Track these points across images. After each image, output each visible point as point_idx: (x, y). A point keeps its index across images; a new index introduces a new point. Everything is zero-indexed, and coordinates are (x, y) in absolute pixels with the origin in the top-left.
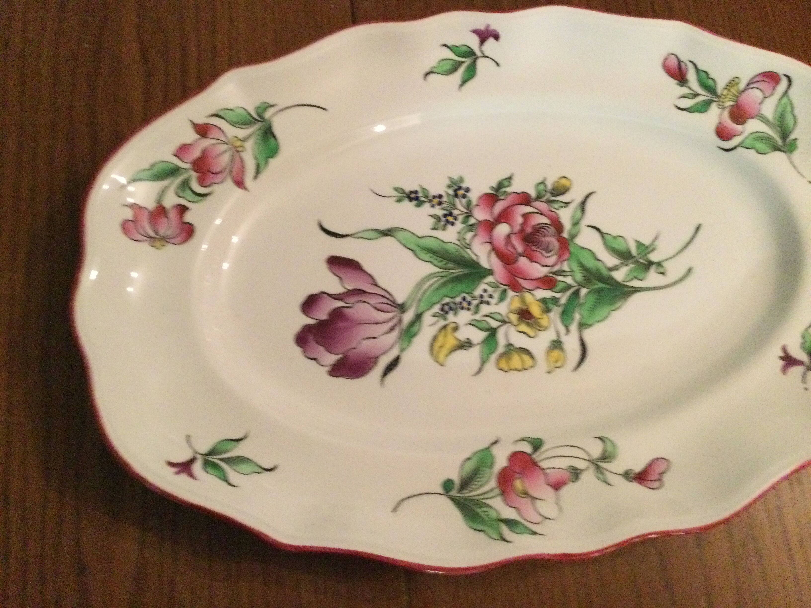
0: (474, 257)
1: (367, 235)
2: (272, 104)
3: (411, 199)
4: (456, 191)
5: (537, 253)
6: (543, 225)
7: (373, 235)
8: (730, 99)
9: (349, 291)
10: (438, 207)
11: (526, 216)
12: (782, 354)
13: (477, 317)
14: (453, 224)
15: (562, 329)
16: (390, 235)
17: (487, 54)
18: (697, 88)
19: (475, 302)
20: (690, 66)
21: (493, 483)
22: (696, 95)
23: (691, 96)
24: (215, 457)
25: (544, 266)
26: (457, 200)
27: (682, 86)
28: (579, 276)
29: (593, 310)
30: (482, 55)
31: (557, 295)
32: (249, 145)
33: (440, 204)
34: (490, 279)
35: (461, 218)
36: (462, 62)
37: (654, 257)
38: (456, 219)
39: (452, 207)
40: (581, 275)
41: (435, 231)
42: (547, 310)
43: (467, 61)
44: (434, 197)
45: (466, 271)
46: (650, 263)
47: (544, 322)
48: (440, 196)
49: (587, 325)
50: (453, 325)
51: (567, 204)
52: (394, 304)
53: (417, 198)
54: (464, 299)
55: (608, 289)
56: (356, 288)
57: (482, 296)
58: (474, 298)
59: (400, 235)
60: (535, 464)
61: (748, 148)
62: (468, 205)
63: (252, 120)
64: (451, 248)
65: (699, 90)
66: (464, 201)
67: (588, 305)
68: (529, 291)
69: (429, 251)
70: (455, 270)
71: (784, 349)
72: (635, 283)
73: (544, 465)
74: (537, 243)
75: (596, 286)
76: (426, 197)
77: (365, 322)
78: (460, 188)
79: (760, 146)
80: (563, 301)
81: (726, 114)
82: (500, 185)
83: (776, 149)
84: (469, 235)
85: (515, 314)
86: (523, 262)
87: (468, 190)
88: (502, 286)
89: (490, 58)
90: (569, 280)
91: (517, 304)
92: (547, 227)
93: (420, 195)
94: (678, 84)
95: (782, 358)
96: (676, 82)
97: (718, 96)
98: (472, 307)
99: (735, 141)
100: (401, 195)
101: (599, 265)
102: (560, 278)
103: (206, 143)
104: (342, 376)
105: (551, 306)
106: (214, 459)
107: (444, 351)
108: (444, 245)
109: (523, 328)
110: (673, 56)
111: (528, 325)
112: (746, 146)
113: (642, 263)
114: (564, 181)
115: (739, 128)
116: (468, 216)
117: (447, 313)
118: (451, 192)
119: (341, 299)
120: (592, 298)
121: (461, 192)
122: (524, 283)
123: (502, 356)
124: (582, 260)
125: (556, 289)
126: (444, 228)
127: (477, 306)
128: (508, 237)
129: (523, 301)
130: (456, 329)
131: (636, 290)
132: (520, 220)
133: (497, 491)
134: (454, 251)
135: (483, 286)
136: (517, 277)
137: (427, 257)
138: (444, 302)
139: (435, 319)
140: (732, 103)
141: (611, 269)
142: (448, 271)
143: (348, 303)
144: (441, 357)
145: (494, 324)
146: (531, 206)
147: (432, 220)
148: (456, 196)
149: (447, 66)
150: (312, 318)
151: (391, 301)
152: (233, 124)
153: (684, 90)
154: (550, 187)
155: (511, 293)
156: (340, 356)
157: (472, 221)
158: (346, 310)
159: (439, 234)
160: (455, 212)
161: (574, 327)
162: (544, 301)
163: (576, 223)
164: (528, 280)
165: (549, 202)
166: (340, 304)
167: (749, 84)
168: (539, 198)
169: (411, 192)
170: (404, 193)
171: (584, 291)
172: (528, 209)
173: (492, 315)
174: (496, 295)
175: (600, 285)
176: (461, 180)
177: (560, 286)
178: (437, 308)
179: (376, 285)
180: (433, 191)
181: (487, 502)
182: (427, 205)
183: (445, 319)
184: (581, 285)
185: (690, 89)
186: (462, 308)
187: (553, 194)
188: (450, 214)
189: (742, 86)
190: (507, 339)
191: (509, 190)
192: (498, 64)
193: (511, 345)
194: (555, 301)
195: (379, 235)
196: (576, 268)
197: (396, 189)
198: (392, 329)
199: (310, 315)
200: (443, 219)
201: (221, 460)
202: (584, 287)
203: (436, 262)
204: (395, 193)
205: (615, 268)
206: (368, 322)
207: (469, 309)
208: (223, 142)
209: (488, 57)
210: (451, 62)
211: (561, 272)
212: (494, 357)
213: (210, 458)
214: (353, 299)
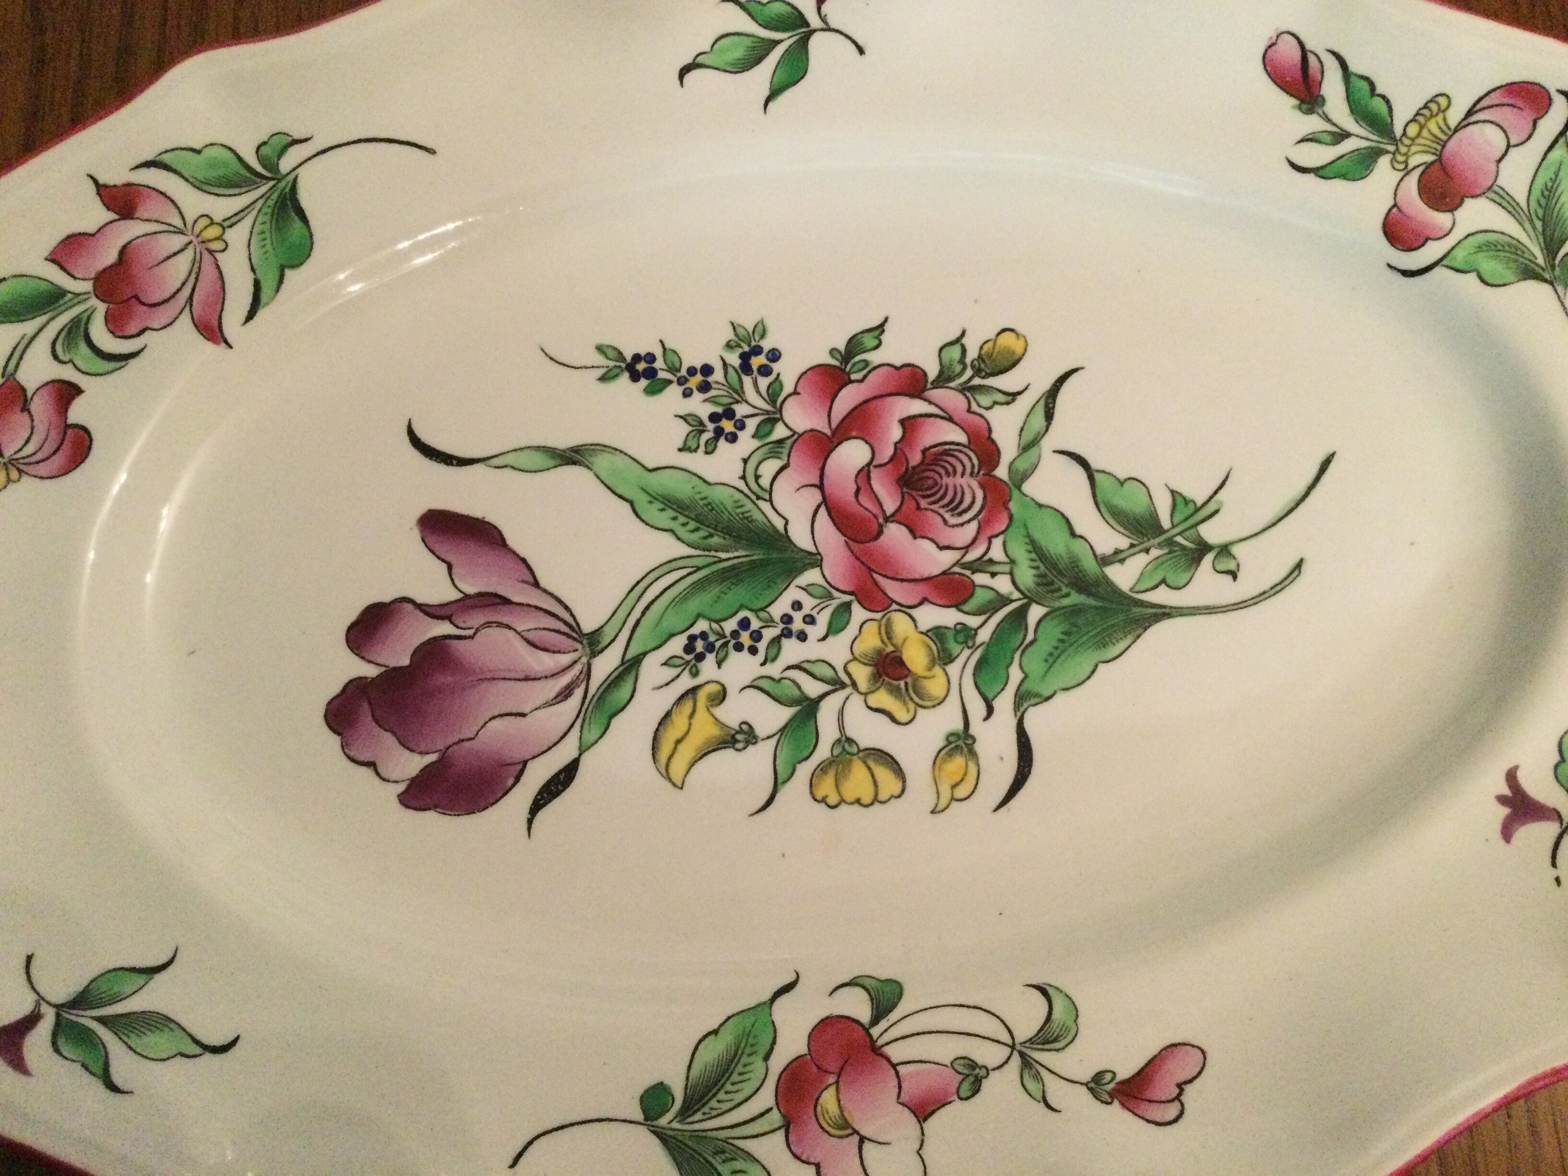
0: (779, 524)
1: (521, 460)
2: (297, 136)
3: (635, 377)
4: (745, 358)
5: (930, 513)
6: (952, 447)
7: (540, 460)
8: (1428, 149)
9: (467, 596)
10: (698, 397)
11: (909, 424)
12: (1506, 791)
13: (774, 670)
14: (733, 438)
15: (977, 708)
16: (574, 463)
17: (833, 24)
18: (1344, 118)
19: (769, 634)
20: (1331, 64)
21: (766, 1098)
22: (1341, 136)
23: (1328, 138)
24: (89, 1013)
25: (942, 548)
26: (747, 381)
27: (1310, 111)
28: (1027, 576)
29: (1053, 659)
30: (822, 25)
31: (973, 621)
32: (238, 236)
33: (705, 387)
34: (811, 576)
35: (752, 425)
36: (776, 43)
37: (1212, 533)
38: (741, 426)
39: (736, 396)
40: (1034, 572)
41: (686, 455)
42: (945, 658)
43: (787, 40)
44: (692, 371)
45: (758, 555)
46: (1203, 548)
47: (935, 686)
48: (707, 370)
49: (1037, 695)
50: (713, 688)
51: (1013, 396)
52: (573, 630)
53: (650, 373)
54: (745, 624)
55: (1095, 608)
56: (484, 589)
57: (787, 619)
58: (769, 622)
59: (602, 462)
60: (876, 1050)
61: (1458, 271)
62: (773, 394)
63: (244, 172)
64: (720, 495)
65: (1348, 123)
66: (764, 383)
67: (1044, 646)
68: (905, 609)
69: (669, 502)
70: (727, 551)
71: (1511, 777)
72: (1162, 596)
73: (896, 1052)
74: (934, 492)
75: (1066, 602)
76: (673, 369)
77: (502, 675)
78: (757, 351)
79: (1489, 266)
80: (984, 635)
81: (1412, 182)
82: (854, 346)
83: (1529, 273)
84: (769, 468)
85: (865, 664)
86: (895, 533)
87: (775, 355)
88: (836, 594)
89: (841, 33)
90: (1003, 585)
91: (871, 641)
92: (960, 451)
93: (659, 364)
94: (1300, 108)
95: (1502, 800)
96: (1294, 102)
97: (1394, 140)
98: (762, 646)
99: (1431, 252)
100: (612, 364)
101: (1078, 546)
102: (980, 579)
103: (132, 230)
104: (434, 807)
105: (955, 648)
106: (86, 1019)
107: (687, 752)
108: (706, 491)
109: (882, 698)
110: (1291, 37)
111: (895, 692)
112: (1456, 265)
113: (1183, 548)
114: (1007, 340)
115: (1443, 219)
116: (772, 419)
117: (700, 657)
118: (734, 359)
119: (449, 618)
120: (1053, 631)
121: (757, 361)
122: (893, 589)
123: (823, 768)
124: (1037, 535)
125: (970, 606)
126: (710, 451)
127: (776, 642)
128: (864, 474)
129: (888, 632)
130: (721, 696)
131: (1164, 613)
132: (896, 433)
133: (775, 1117)
134: (729, 505)
135: (793, 594)
136: (876, 573)
137: (664, 518)
138: (696, 630)
139: (672, 672)
140: (1430, 158)
141: (1105, 561)
142: (713, 553)
143: (462, 628)
144: (678, 768)
145: (812, 688)
146: (925, 400)
147: (684, 429)
148: (746, 368)
149: (737, 51)
150: (369, 662)
151: (566, 623)
152: (201, 185)
153: (1313, 123)
154: (972, 354)
155: (859, 613)
156: (432, 758)
157: (780, 432)
158: (455, 643)
159: (697, 462)
160: (741, 410)
161: (1004, 703)
162: (937, 633)
163: (1029, 445)
164: (902, 580)
165: (967, 389)
166: (444, 628)
167: (1470, 113)
168: (944, 378)
169: (637, 358)
170: (620, 356)
171: (1036, 612)
172: (917, 407)
173: (806, 666)
174: (823, 619)
175: (1075, 598)
176: (761, 329)
177: (980, 597)
178: (676, 646)
179: (536, 584)
180: (692, 358)
181: (749, 1145)
182: (674, 391)
183: (695, 674)
184: (1030, 599)
185: (1329, 120)
186: (739, 647)
187: (978, 372)
188: (729, 414)
189: (1455, 116)
190: (842, 728)
191: (875, 358)
192: (861, 51)
193: (850, 741)
194: (966, 634)
195: (552, 463)
196: (1020, 553)
197: (600, 349)
198: (565, 694)
199: (364, 654)
200: (711, 426)
201: (101, 1020)
202: (1038, 603)
203: (682, 532)
204: (599, 359)
205: (1117, 557)
206: (508, 676)
207: (753, 651)
208: (175, 230)
209: (837, 31)
210: (747, 42)
211: (983, 564)
212: (805, 770)
213: (70, 1016)
214: (476, 619)
